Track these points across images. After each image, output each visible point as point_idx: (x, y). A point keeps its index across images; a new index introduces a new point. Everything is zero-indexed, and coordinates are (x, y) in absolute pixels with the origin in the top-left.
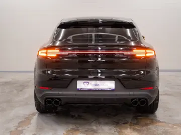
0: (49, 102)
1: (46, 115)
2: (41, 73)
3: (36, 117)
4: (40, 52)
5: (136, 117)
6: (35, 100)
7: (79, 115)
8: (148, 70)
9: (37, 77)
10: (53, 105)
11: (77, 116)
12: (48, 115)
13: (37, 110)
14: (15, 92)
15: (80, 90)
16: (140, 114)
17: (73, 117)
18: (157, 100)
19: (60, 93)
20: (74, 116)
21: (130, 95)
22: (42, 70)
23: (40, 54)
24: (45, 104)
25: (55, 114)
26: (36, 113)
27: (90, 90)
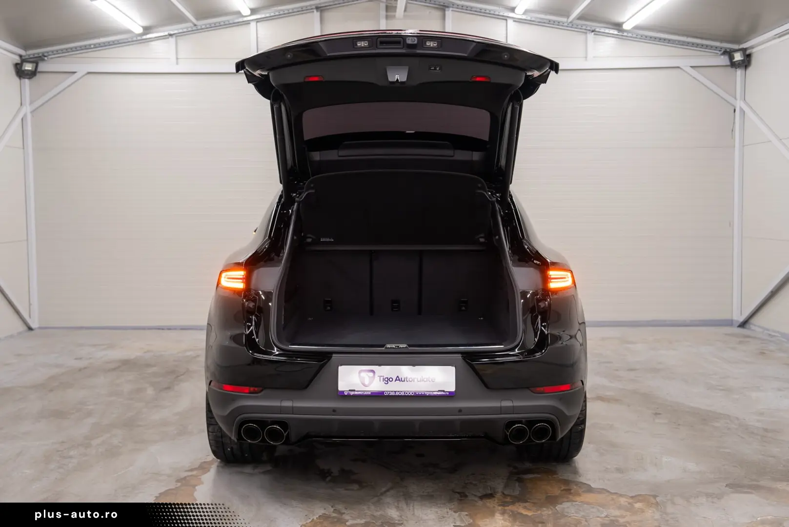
0: (252, 433)
1: (239, 469)
2: (227, 343)
3: (209, 477)
4: (224, 275)
5: (517, 476)
6: (209, 425)
7: (343, 471)
8: (555, 332)
9: (214, 351)
10: (264, 440)
11: (335, 471)
12: (248, 469)
13: (214, 452)
14: (150, 391)
15: (349, 396)
16: (528, 465)
17: (324, 475)
18: (582, 421)
19: (287, 404)
20: (329, 473)
21: (501, 410)
22: (229, 333)
23: (225, 283)
24: (240, 438)
25: (269, 468)
26: (211, 463)
27: (378, 396)
